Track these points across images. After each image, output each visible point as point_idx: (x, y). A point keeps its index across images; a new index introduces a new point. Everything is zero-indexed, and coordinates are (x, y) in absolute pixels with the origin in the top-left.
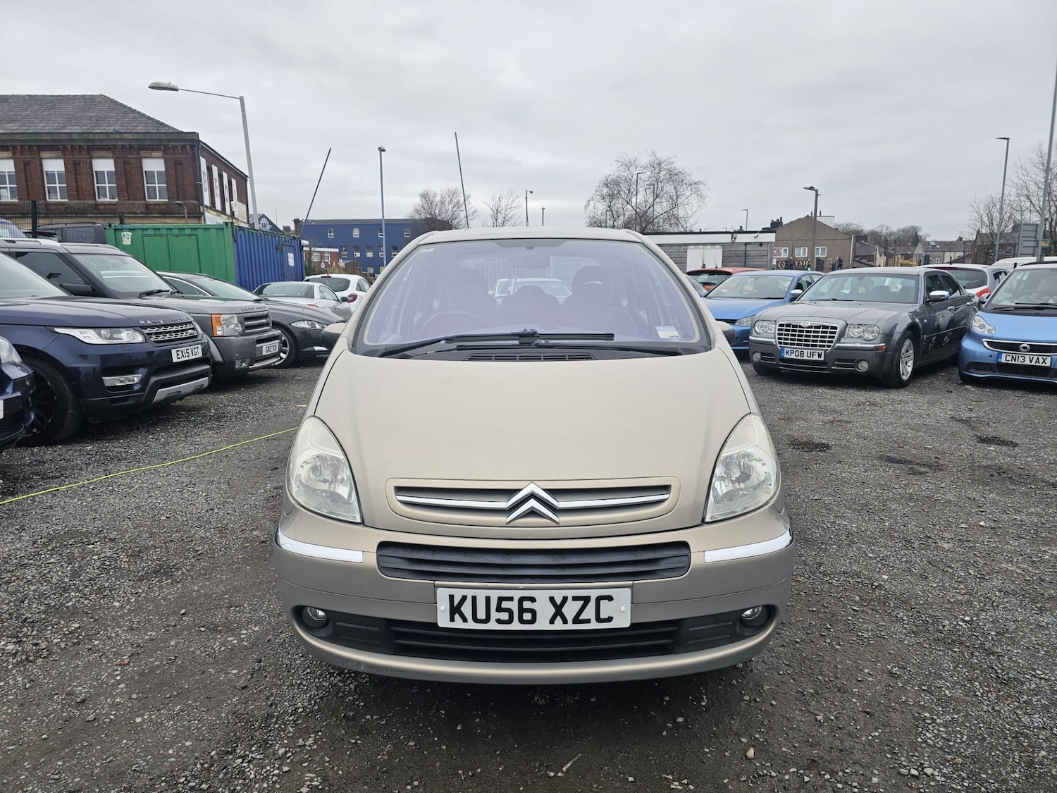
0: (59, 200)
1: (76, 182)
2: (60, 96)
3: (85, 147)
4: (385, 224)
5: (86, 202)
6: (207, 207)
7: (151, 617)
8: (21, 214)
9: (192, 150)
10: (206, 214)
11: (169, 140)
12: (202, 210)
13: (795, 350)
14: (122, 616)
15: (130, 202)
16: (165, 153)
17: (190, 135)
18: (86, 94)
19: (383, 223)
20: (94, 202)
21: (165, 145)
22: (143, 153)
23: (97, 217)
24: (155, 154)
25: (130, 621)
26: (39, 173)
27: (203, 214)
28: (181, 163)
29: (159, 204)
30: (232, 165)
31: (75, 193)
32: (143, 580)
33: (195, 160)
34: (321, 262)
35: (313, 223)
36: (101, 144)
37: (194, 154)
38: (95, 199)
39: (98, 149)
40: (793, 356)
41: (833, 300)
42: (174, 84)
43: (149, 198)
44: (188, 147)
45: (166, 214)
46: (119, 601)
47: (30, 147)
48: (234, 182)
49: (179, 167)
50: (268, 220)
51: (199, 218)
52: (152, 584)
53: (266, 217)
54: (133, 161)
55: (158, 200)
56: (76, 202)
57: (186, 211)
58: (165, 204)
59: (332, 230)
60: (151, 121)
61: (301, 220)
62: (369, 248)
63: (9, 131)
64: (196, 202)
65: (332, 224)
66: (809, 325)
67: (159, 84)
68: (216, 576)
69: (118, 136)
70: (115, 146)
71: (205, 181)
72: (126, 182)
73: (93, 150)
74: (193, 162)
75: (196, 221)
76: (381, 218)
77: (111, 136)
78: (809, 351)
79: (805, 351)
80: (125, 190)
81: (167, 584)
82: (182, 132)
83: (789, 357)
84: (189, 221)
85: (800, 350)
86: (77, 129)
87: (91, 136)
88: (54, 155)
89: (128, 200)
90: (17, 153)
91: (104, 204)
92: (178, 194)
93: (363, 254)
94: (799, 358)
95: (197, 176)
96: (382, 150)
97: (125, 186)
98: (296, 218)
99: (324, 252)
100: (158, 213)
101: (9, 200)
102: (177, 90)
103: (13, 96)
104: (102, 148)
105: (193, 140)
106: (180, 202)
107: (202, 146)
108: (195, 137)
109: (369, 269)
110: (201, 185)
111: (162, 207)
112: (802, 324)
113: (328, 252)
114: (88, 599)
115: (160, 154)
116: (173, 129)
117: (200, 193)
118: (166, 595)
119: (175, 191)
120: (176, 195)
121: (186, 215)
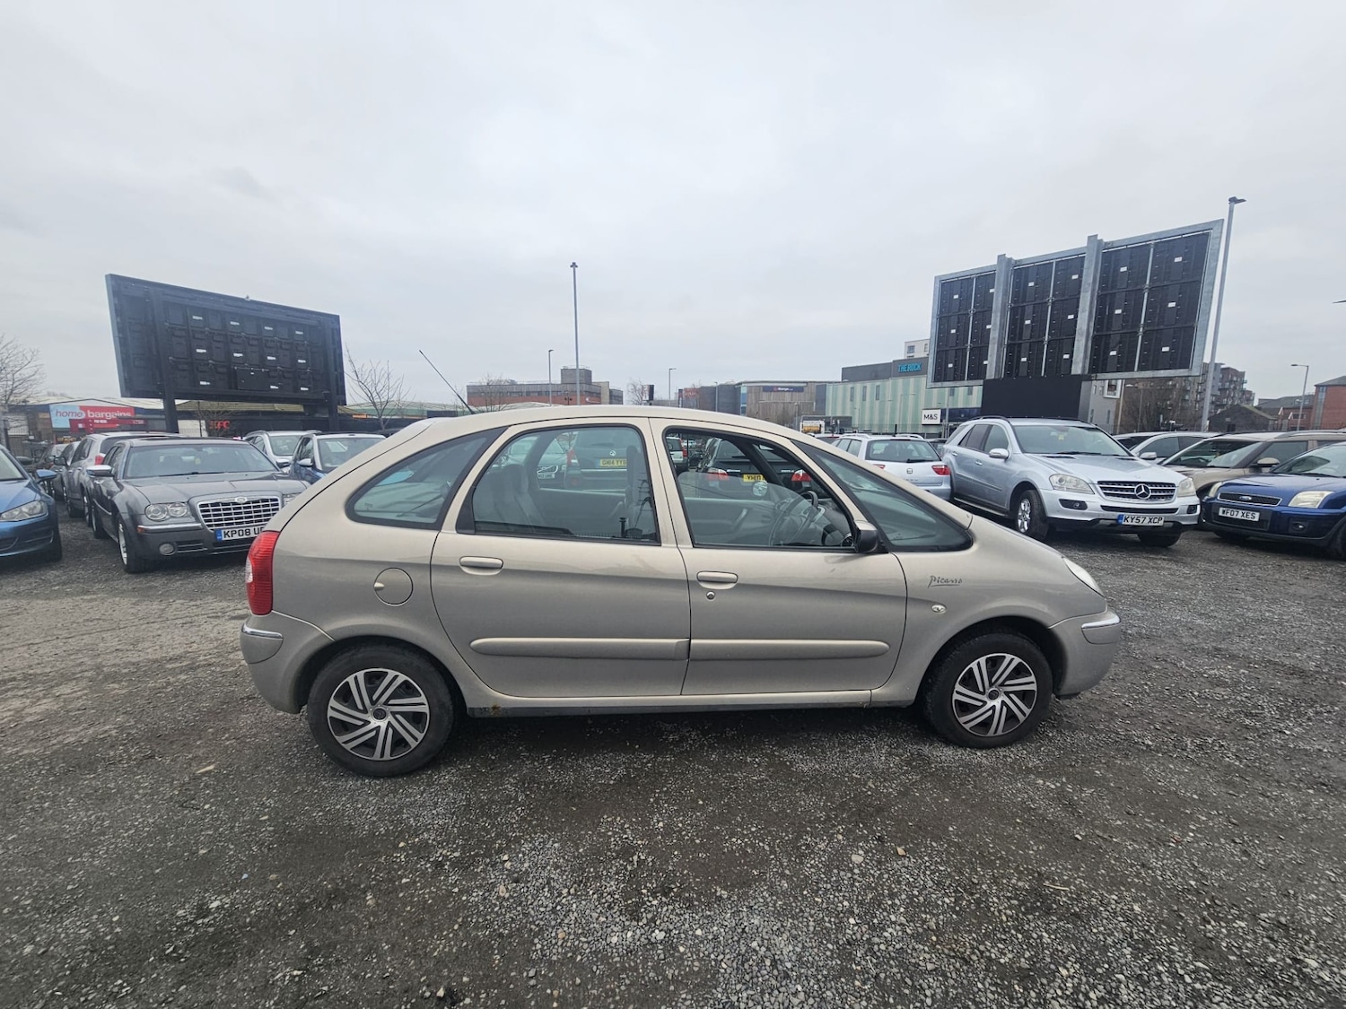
7: (1113, 862)
13: (237, 530)
14: (1143, 888)
25: (1138, 875)
32: (1075, 914)
40: (236, 537)
41: (193, 474)
46: (1133, 910)
52: (1069, 899)
66: (246, 500)
68: (992, 848)
78: (256, 528)
79: (252, 529)
81: (1054, 882)
83: (231, 538)
85: (244, 529)
94: (245, 537)
112: (236, 501)
114: (1170, 950)
118: (1071, 870)
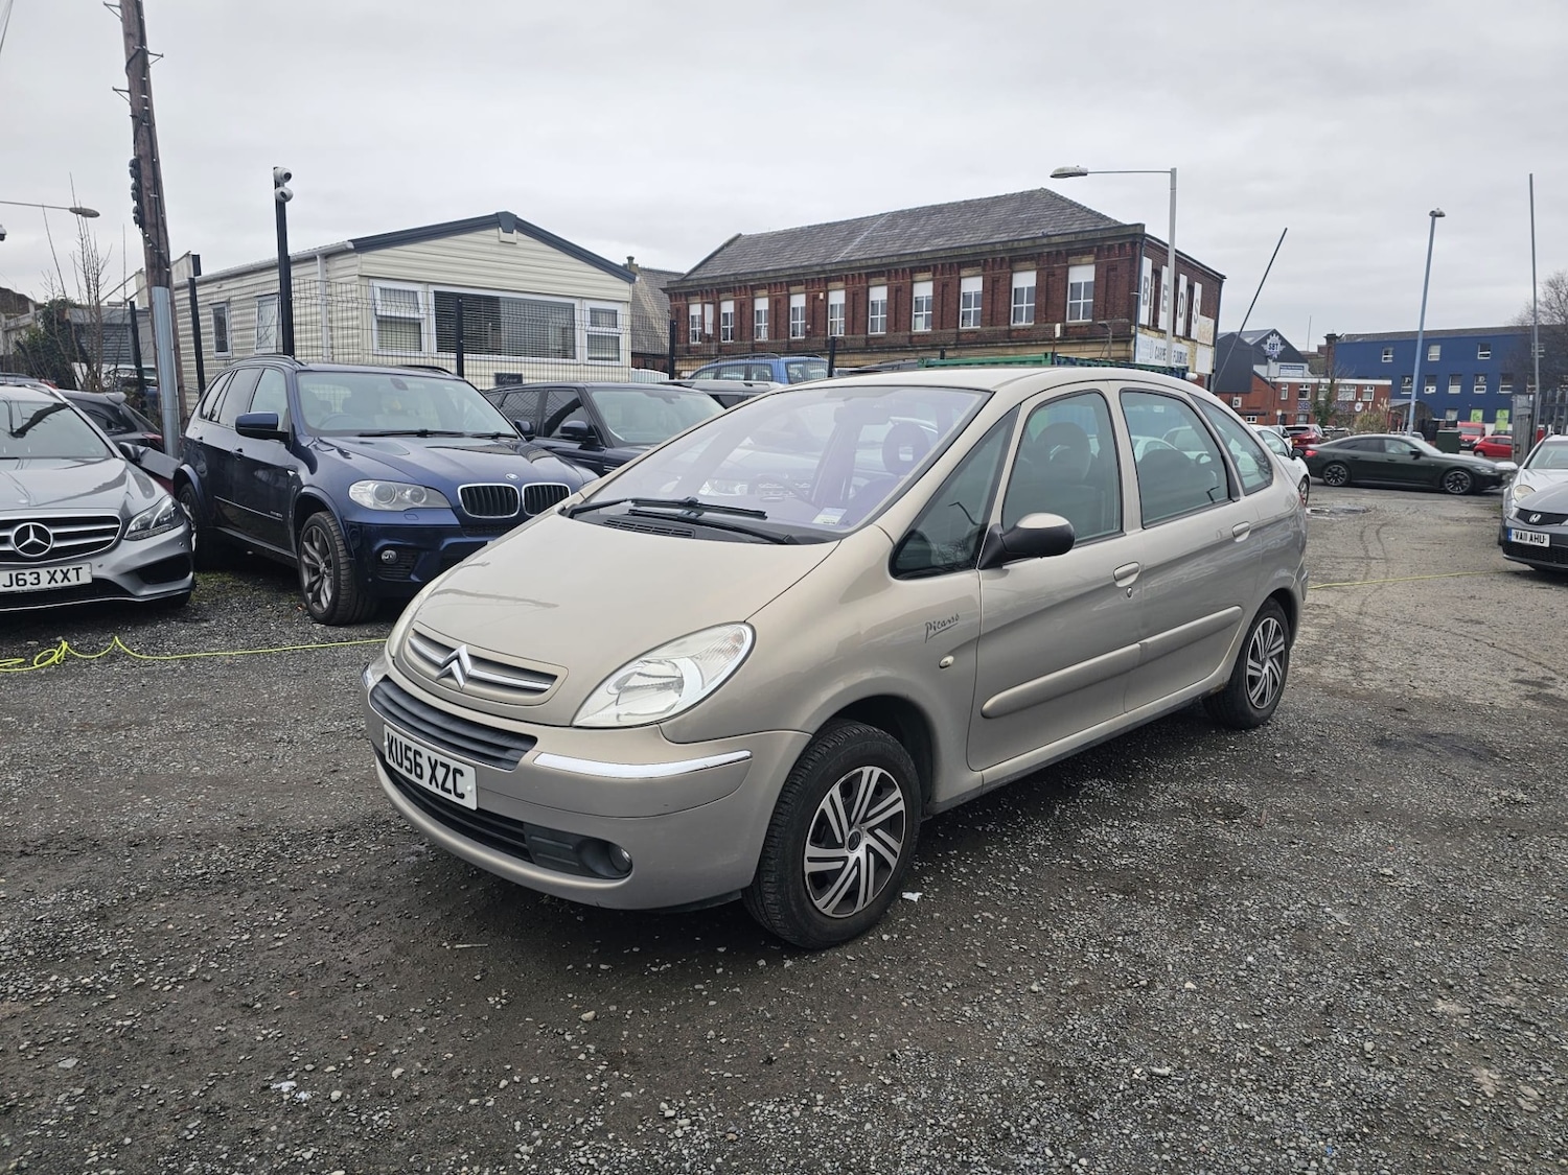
0: (972, 327)
1: (993, 303)
2: (996, 197)
3: (1007, 259)
4: (1424, 340)
5: (999, 328)
6: (1143, 326)
8: (932, 345)
9: (1133, 248)
10: (1139, 335)
11: (1104, 239)
12: (1133, 331)
15: (1047, 325)
16: (1097, 257)
17: (1132, 228)
18: (1026, 190)
19: (1420, 338)
20: (1007, 328)
21: (1098, 246)
22: (1071, 260)
23: (1008, 347)
24: (1086, 259)
26: (956, 295)
27: (1135, 336)
28: (1115, 269)
29: (1080, 326)
30: (1199, 263)
31: (989, 317)
33: (1135, 262)
34: (1357, 401)
35: (1359, 340)
36: (1025, 253)
37: (1134, 256)
38: (1009, 324)
39: (1021, 260)
42: (1083, 167)
43: (1070, 319)
44: (1128, 245)
45: (1085, 339)
47: (951, 265)
48: (1198, 287)
49: (1112, 273)
50: (1281, 337)
51: (1128, 342)
53: (1277, 334)
54: (1058, 272)
55: (1081, 320)
56: (988, 328)
57: (1111, 334)
58: (1088, 326)
59: (1391, 349)
60: (1089, 216)
61: (1338, 335)
62: (1455, 378)
63: (934, 248)
64: (1127, 321)
65: (1393, 339)
67: (1063, 170)
69: (1045, 241)
70: (1040, 254)
71: (1145, 291)
72: (1047, 299)
73: (1016, 261)
74: (1131, 265)
75: (1123, 347)
76: (1418, 329)
77: (1038, 242)
80: (1044, 309)
82: (1126, 226)
84: (1114, 347)
86: (1004, 237)
87: (1016, 245)
88: (973, 273)
89: (1046, 322)
90: (938, 274)
91: (1018, 330)
92: (1106, 311)
93: (1443, 389)
95: (1134, 283)
96: (1435, 215)
97: (1044, 306)
98: (1330, 333)
99: (1365, 386)
100: (1078, 339)
101: (924, 330)
102: (1086, 174)
103: (949, 204)
104: (1026, 258)
105: (1134, 235)
106: (1104, 322)
107: (1148, 241)
108: (1138, 231)
109: (1448, 413)
110: (1138, 297)
111: (1083, 329)
113: (1371, 387)
115: (1091, 258)
116: (1116, 222)
117: (1134, 307)
119: (1102, 308)
120: (1103, 313)
121: (1110, 340)
